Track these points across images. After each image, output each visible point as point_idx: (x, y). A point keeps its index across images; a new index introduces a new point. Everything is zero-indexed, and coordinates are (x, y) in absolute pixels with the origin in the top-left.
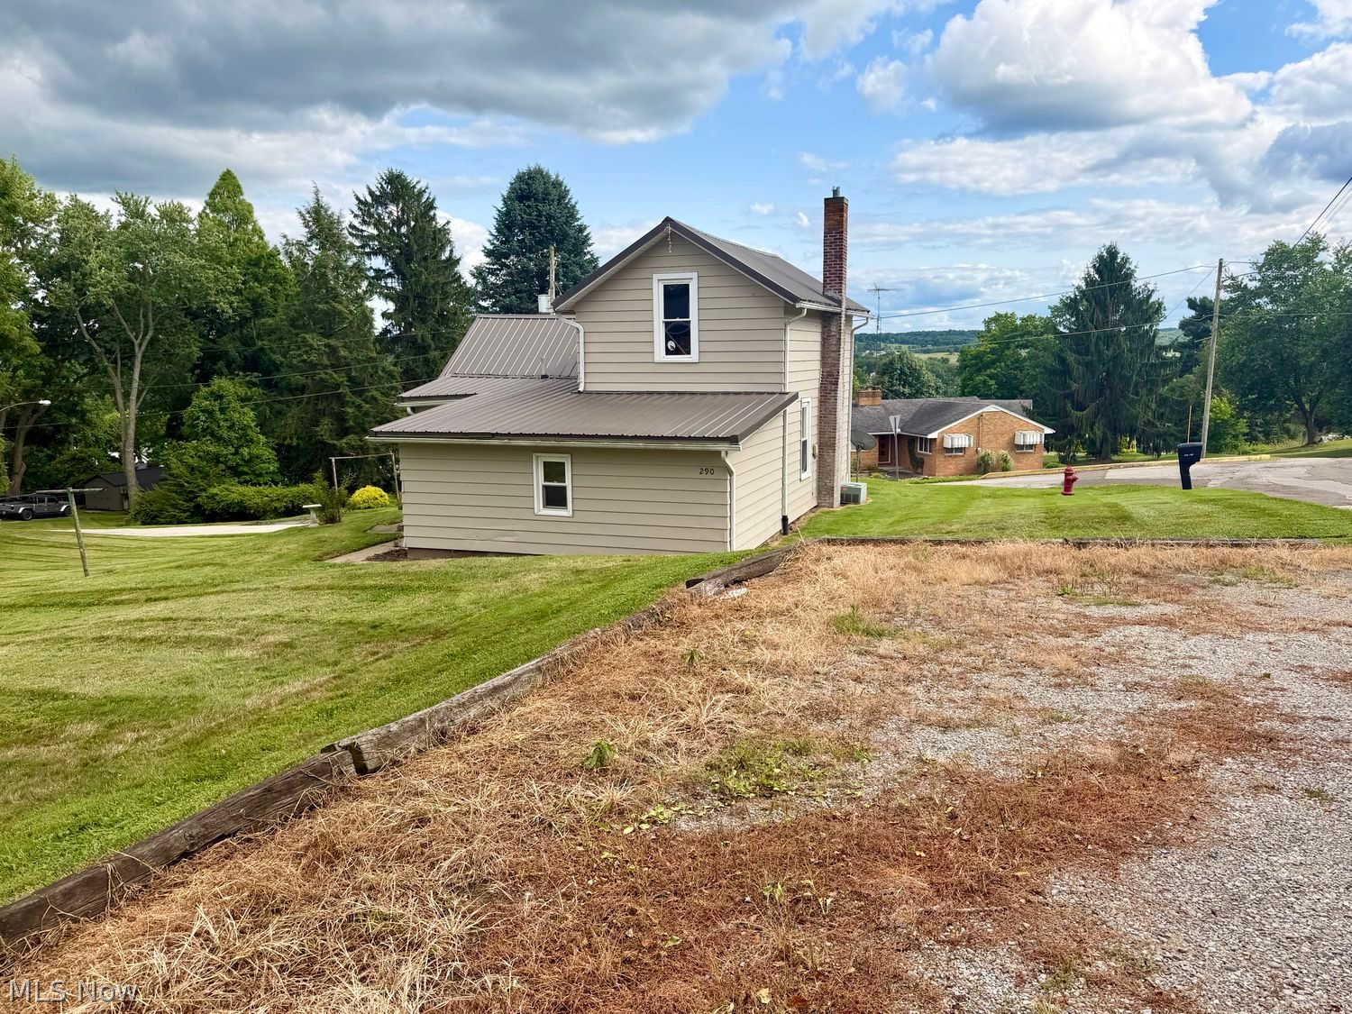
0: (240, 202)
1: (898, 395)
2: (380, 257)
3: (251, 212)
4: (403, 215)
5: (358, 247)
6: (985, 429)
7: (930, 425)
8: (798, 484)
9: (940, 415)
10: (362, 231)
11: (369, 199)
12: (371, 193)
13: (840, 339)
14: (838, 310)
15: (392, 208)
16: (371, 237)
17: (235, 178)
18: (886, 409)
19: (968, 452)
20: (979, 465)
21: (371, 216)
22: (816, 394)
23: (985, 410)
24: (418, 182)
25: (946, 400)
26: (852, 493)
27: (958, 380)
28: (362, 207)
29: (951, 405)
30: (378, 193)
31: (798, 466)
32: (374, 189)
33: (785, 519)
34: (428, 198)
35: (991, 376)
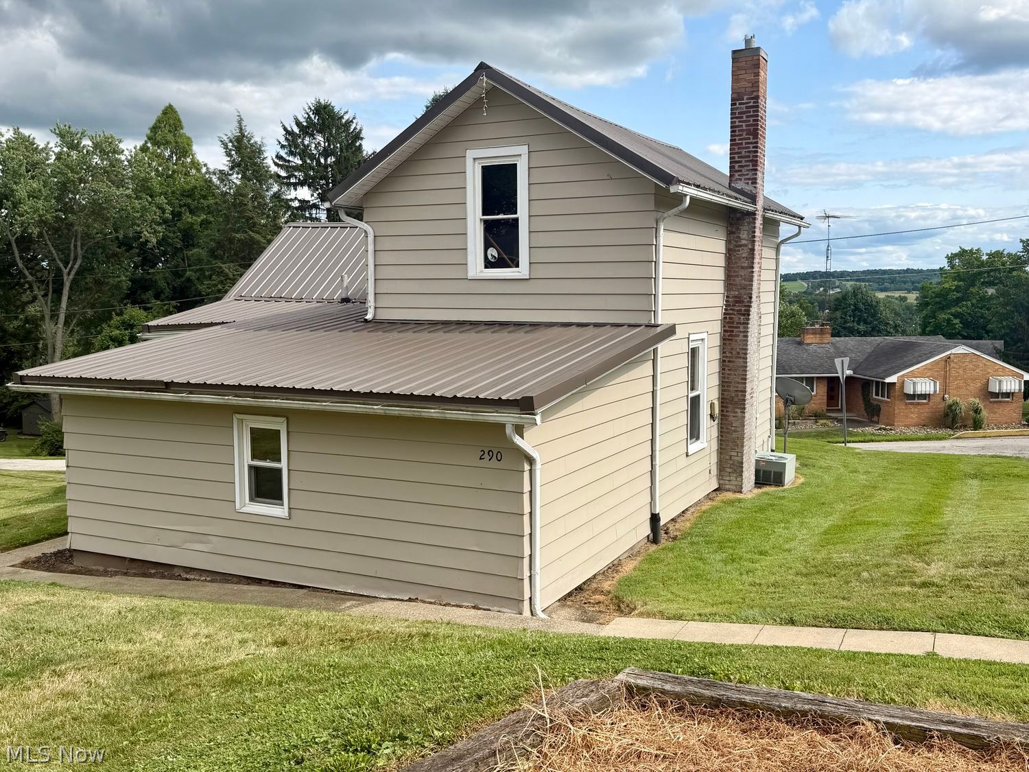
0: (181, 136)
1: (851, 332)
2: (306, 188)
3: (190, 145)
4: (329, 145)
5: (284, 178)
6: (953, 373)
7: (888, 367)
8: (683, 461)
9: (901, 357)
10: (289, 161)
11: (296, 130)
12: (298, 124)
13: (753, 250)
14: (750, 208)
15: (320, 138)
16: (297, 168)
17: (176, 112)
18: (836, 348)
19: (933, 400)
20: (946, 415)
21: (296, 146)
22: (717, 327)
23: (954, 351)
24: (347, 112)
25: (907, 339)
26: (773, 469)
27: (918, 319)
28: (290, 138)
29: (912, 344)
30: (305, 124)
31: (683, 433)
32: (302, 120)
33: (655, 519)
34: (355, 128)
35: (956, 316)
